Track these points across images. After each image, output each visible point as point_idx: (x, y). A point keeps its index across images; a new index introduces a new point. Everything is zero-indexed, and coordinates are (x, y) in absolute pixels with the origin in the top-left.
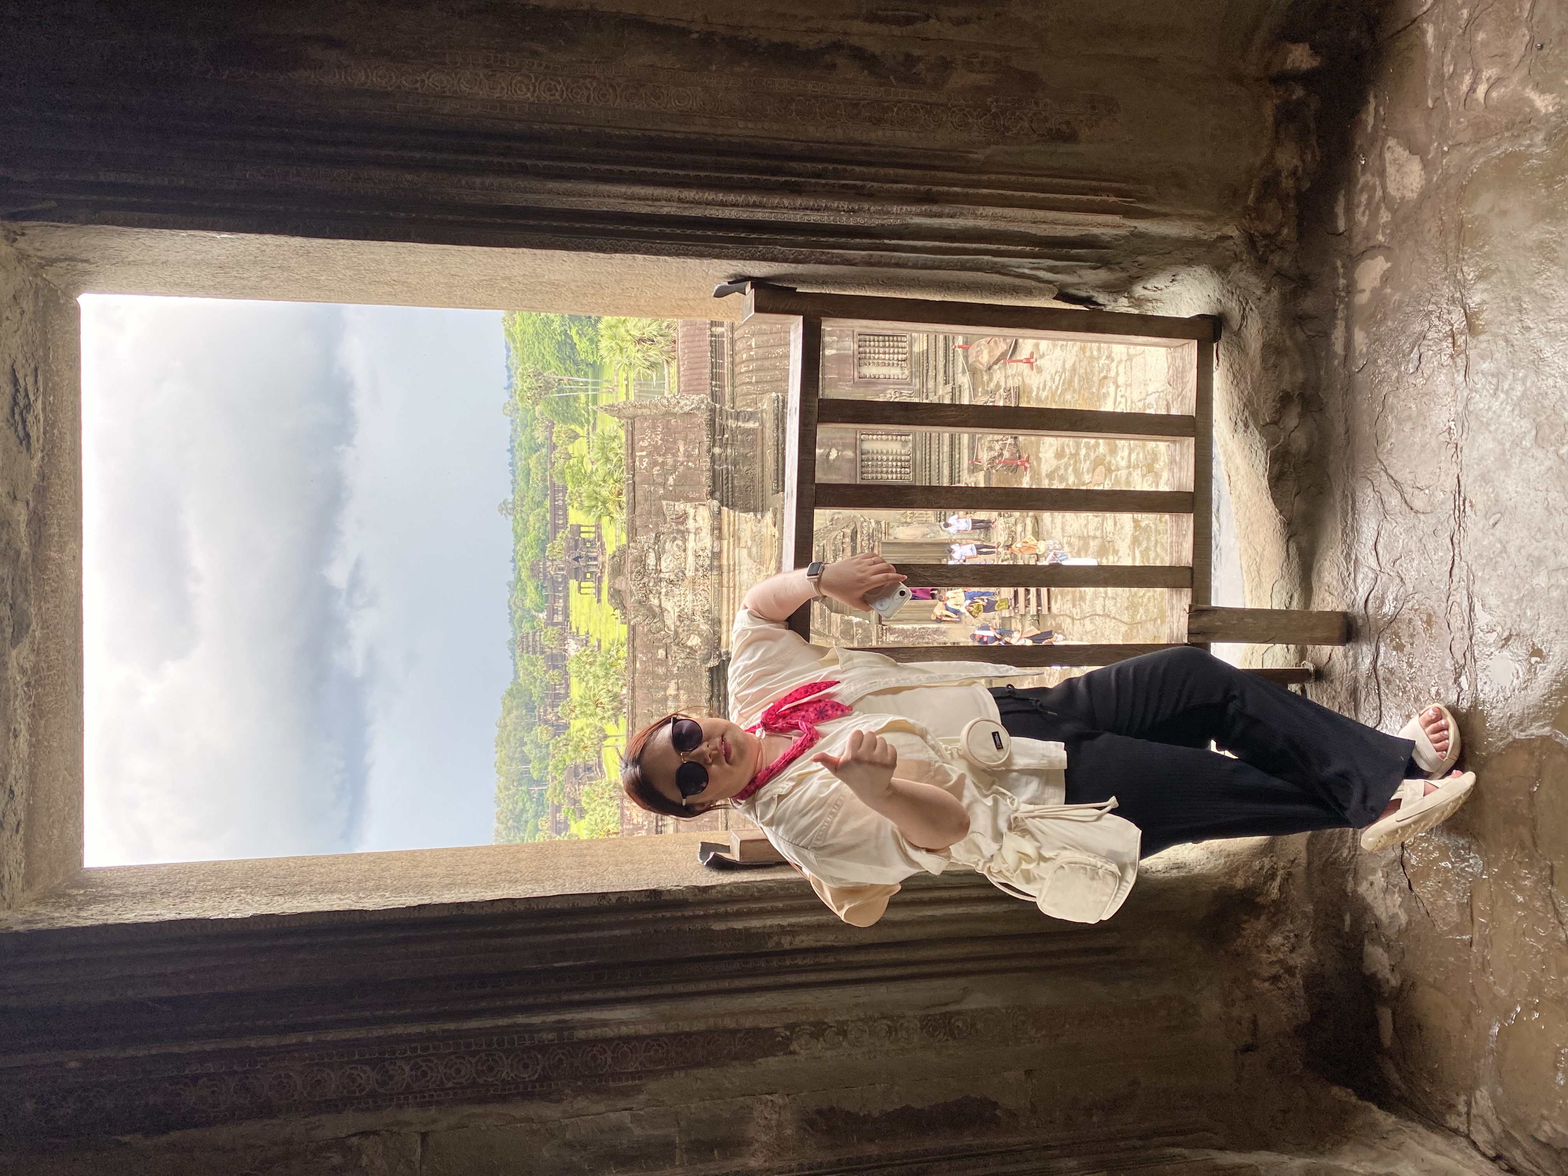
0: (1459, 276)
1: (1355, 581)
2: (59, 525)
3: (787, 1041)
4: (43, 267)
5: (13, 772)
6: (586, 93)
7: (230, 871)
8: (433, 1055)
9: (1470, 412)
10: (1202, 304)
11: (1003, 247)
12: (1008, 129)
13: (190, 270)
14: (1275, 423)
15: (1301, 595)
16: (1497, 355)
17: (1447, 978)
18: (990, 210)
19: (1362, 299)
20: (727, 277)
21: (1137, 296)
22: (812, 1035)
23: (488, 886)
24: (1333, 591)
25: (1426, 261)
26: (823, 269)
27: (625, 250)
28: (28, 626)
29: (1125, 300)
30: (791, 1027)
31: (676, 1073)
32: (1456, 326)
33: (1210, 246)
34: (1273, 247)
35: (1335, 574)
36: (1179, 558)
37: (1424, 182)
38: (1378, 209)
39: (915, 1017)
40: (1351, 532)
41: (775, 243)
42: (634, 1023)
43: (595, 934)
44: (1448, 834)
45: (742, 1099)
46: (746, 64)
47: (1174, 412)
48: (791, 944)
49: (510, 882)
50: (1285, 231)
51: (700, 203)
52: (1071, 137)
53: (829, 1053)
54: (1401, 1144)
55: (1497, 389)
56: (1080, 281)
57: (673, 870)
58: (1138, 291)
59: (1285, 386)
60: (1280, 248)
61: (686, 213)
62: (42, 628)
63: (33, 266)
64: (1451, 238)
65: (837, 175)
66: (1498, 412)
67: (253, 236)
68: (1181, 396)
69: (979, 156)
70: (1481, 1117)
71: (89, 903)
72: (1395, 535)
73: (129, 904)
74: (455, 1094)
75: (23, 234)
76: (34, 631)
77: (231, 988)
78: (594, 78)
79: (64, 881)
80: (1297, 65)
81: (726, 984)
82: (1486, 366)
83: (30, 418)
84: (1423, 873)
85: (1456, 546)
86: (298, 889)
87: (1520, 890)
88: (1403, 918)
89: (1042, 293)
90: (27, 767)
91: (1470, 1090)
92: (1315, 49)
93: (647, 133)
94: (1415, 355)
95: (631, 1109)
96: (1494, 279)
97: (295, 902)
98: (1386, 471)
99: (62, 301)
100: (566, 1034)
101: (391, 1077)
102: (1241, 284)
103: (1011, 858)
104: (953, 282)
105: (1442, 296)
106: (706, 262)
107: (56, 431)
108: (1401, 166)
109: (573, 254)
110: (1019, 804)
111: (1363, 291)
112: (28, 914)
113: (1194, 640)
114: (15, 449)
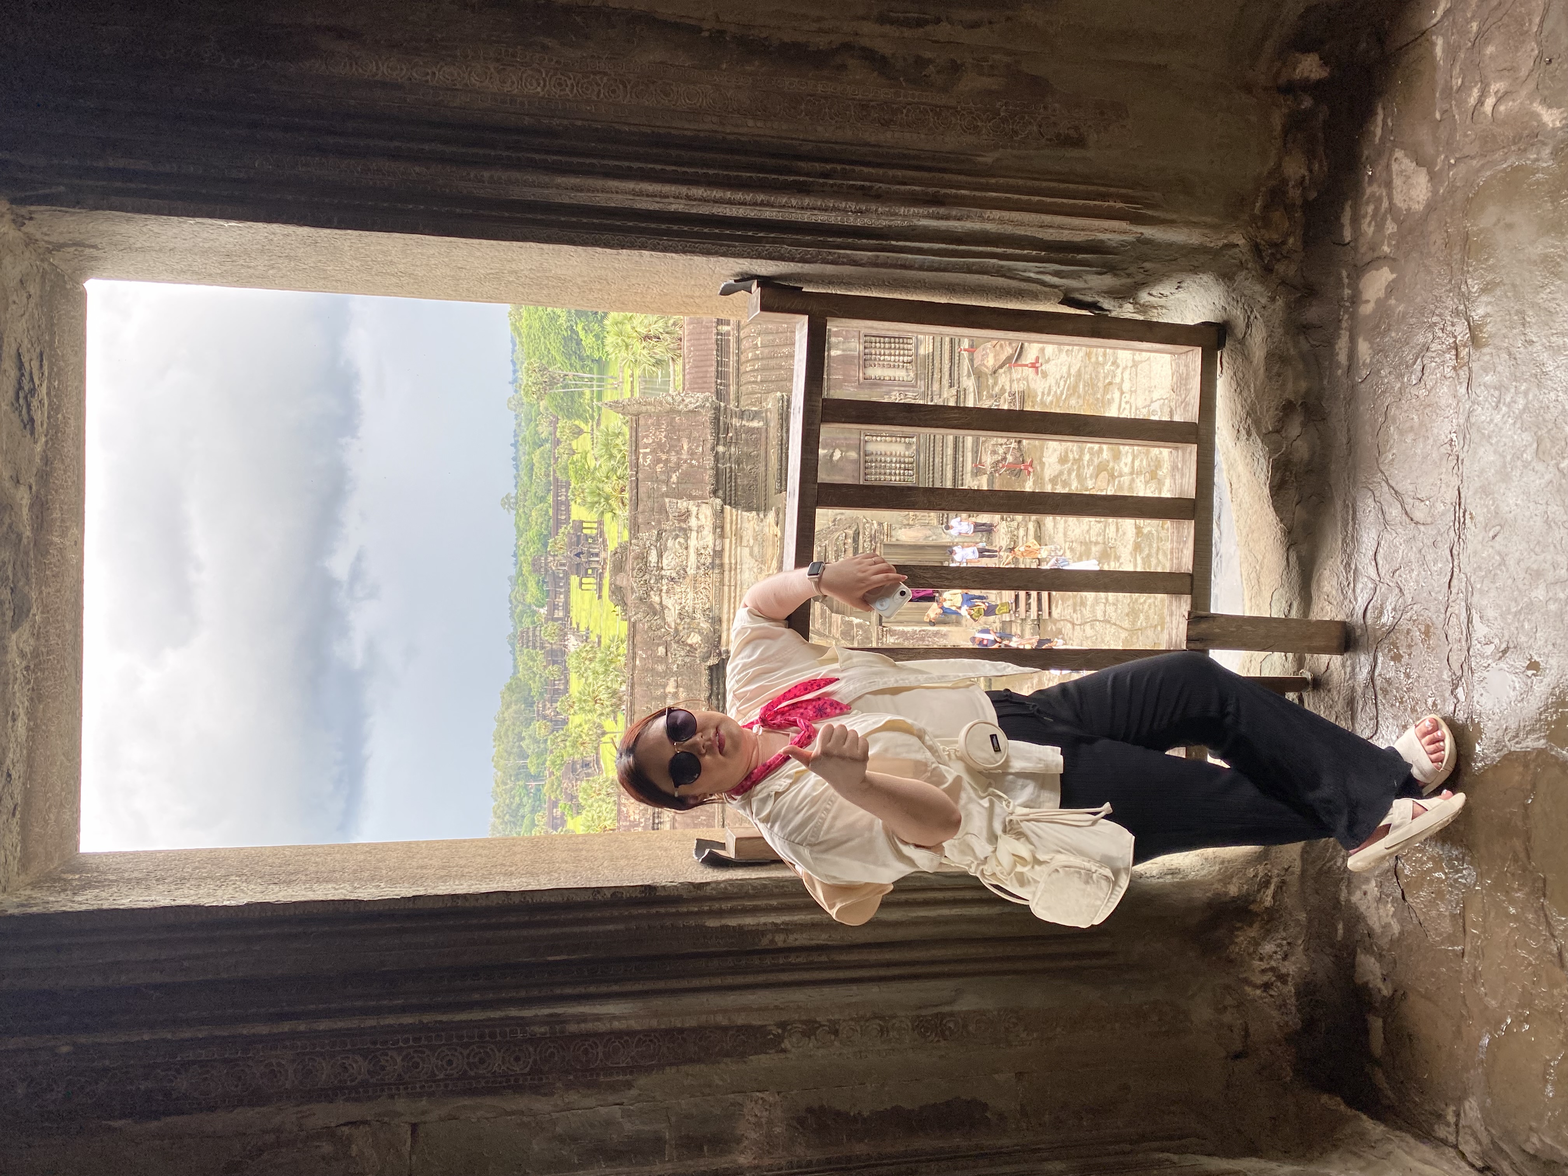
0: (1464, 288)
1: (1354, 591)
2: (61, 509)
3: (779, 1039)
4: (50, 252)
5: (11, 755)
6: (596, 89)
7: (225, 859)
8: (426, 1046)
9: (1472, 425)
10: (1207, 312)
11: (1010, 251)
12: (1016, 133)
13: (197, 257)
14: (1277, 431)
15: (1300, 604)
16: (1500, 368)
17: (1439, 989)
18: (997, 214)
19: (1367, 309)
20: (734, 276)
21: (1142, 302)
22: (804, 1034)
23: (484, 877)
24: (1332, 601)
25: (1430, 272)
26: (829, 269)
27: (632, 246)
28: (29, 611)
29: (1131, 306)
30: (783, 1025)
31: (668, 1068)
32: (1459, 338)
33: (1216, 253)
34: (1279, 256)
35: (1334, 583)
36: (1180, 564)
37: (1430, 194)
38: (1384, 219)
39: (907, 1017)
40: (1351, 541)
41: (783, 242)
42: (625, 1018)
43: (590, 929)
44: (1443, 845)
45: (732, 1096)
46: (757, 63)
47: (1177, 418)
48: (785, 941)
49: (505, 874)
50: (1291, 240)
51: (708, 201)
52: (1079, 142)
53: (821, 1052)
54: (1390, 1153)
55: (1499, 402)
56: (1086, 286)
57: (668, 866)
58: (1144, 297)
59: (1289, 394)
60: (1286, 257)
61: (694, 211)
62: (42, 613)
63: (40, 251)
64: (1457, 250)
65: (845, 175)
66: (1500, 424)
67: (260, 225)
68: (1185, 403)
69: (988, 158)
70: (1470, 1127)
71: (84, 888)
72: (1395, 546)
73: (124, 890)
74: (446, 1086)
75: (31, 219)
76: (34, 615)
77: (225, 976)
78: (605, 74)
79: (59, 865)
80: (1306, 74)
81: (717, 981)
82: (1488, 378)
83: (35, 403)
84: (1418, 883)
85: (1455, 557)
86: (293, 878)
87: (1512, 902)
88: (1396, 928)
89: (1047, 298)
90: (25, 752)
91: (1459, 1101)
92: (1325, 61)
93: (656, 130)
94: (1418, 367)
95: (622, 1104)
96: (1498, 292)
97: (290, 891)
98: (1387, 482)
99: (68, 287)
100: (558, 1028)
101: (383, 1068)
102: (1246, 292)
103: (1006, 860)
104: (958, 285)
105: (1447, 308)
106: (713, 259)
107: (60, 416)
108: (1408, 177)
109: (580, 249)
110: (1014, 806)
111: (1368, 301)
112: (23, 898)
113: (1192, 646)
114: (19, 433)
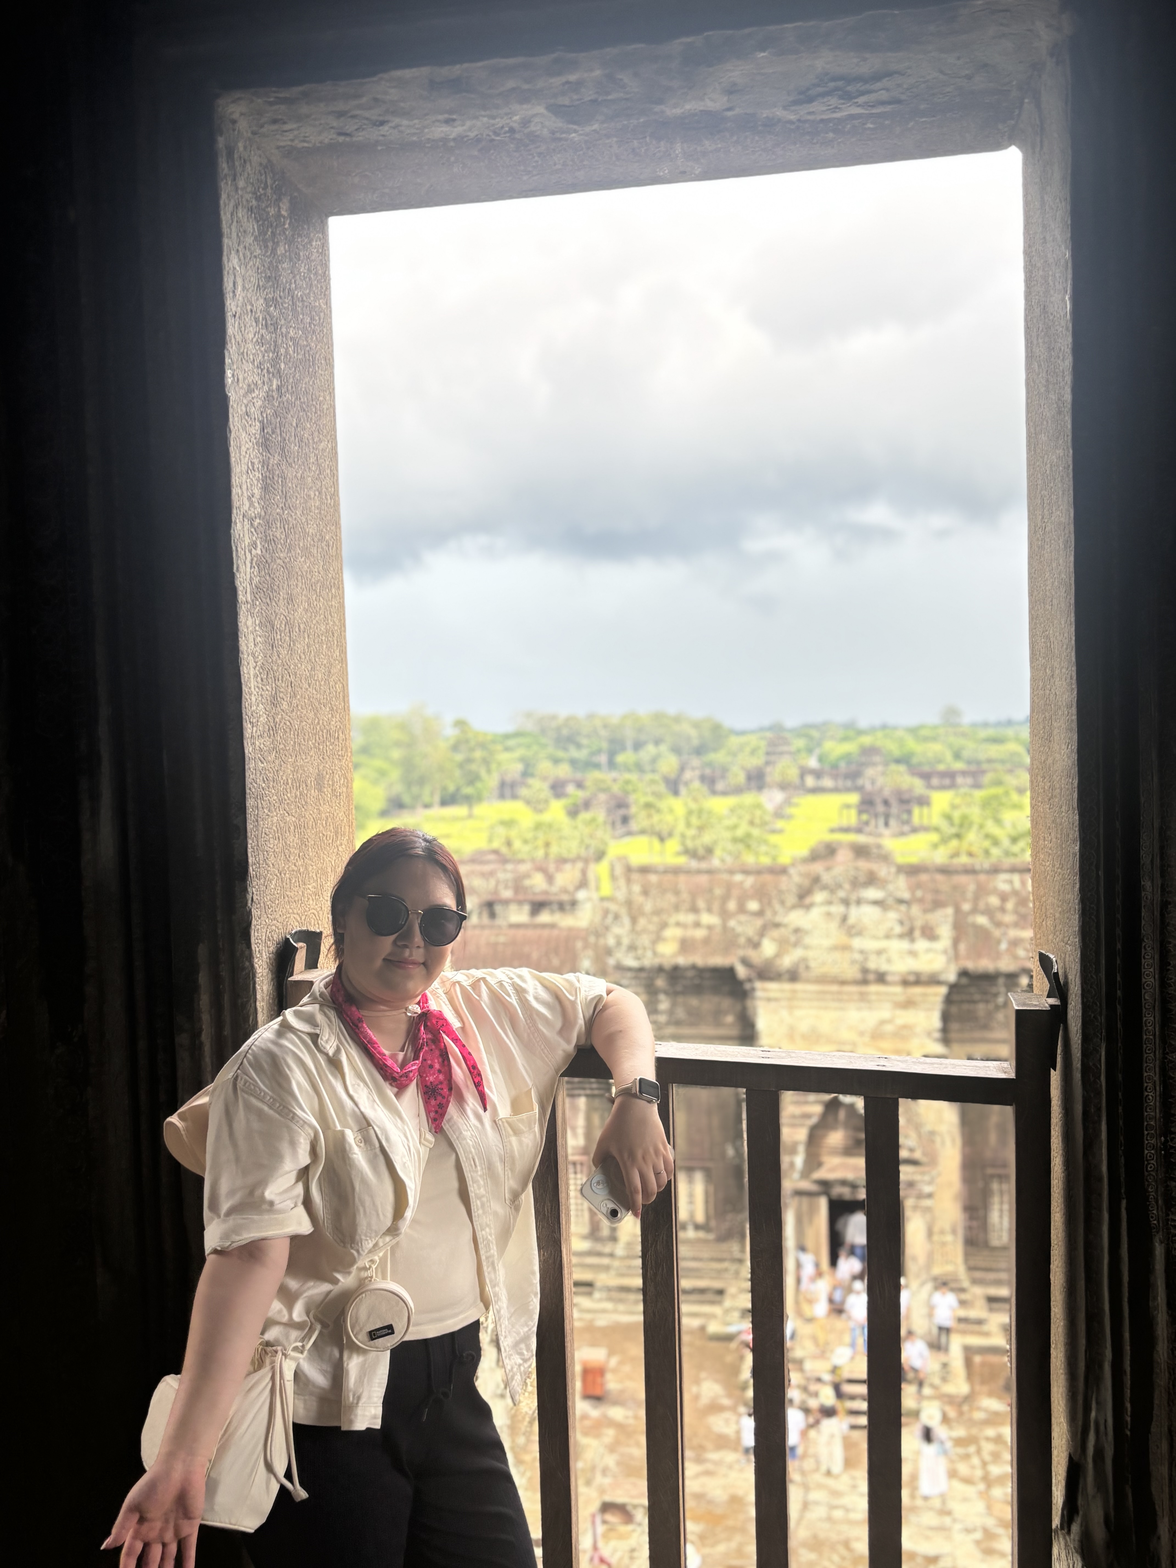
2: (718, 150)
3: (66, 1039)
4: (1033, 95)
5: (405, 122)
20: (1062, 972)
23: (267, 672)
28: (574, 123)
30: (82, 1043)
39: (89, 1203)
62: (583, 140)
67: (1069, 339)
71: (262, 219)
73: (258, 262)
79: (304, 194)
81: (138, 961)
83: (834, 101)
86: (274, 450)
90: (415, 138)
100: (84, 766)
106: (1076, 941)
107: (830, 135)
112: (245, 154)
